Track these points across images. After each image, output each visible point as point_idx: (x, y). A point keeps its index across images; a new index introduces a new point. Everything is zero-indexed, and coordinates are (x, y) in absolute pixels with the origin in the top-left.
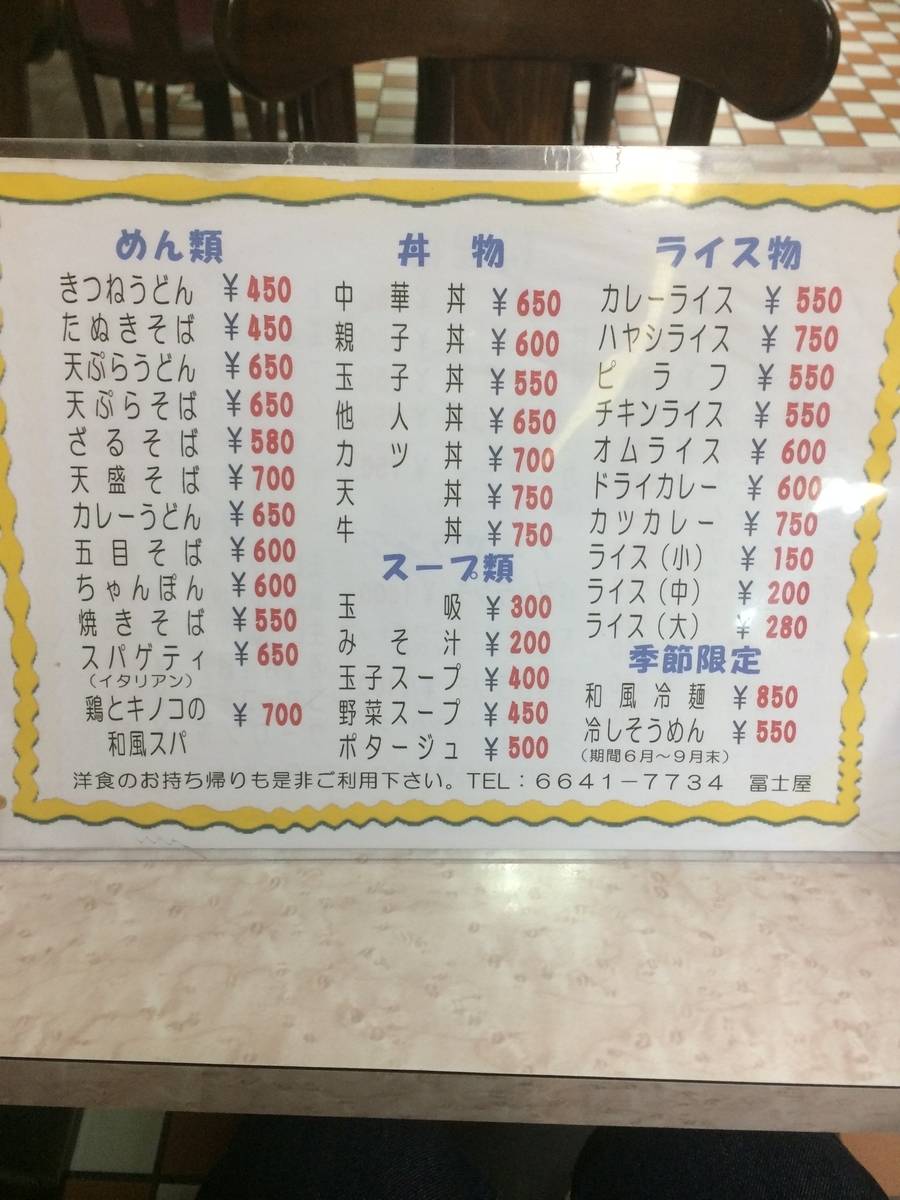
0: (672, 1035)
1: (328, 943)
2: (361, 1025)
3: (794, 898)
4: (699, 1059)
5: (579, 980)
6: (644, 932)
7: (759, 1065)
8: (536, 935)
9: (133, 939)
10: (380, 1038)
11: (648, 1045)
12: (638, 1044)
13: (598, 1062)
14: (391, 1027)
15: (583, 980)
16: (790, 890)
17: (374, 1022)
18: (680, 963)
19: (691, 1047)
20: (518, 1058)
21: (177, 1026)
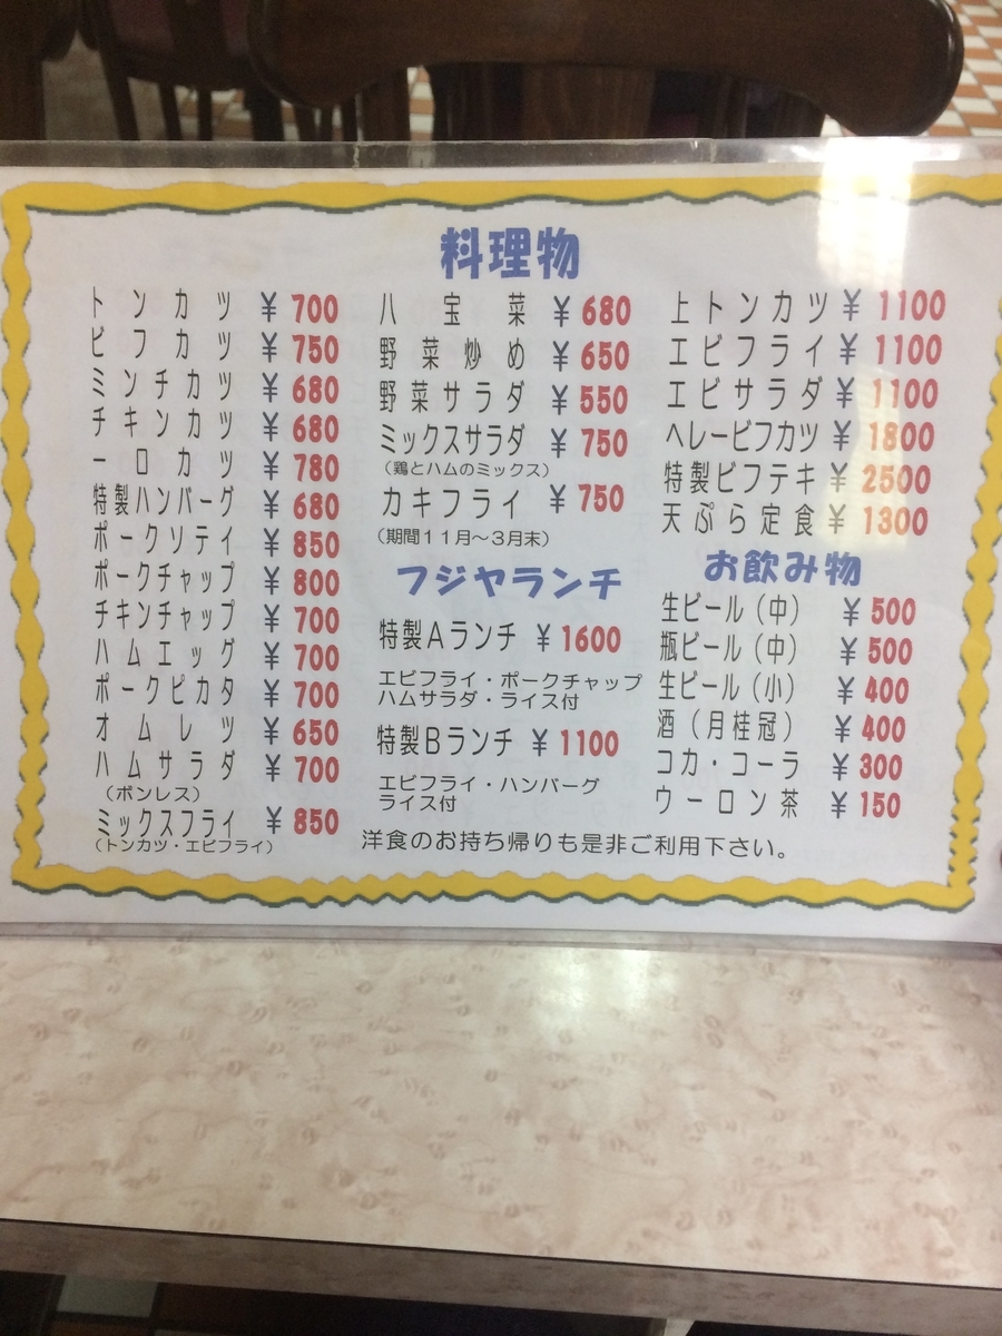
0: (720, 1215)
1: (318, 1088)
2: (351, 1190)
3: (873, 1053)
4: (750, 1245)
5: (613, 1144)
6: (693, 1088)
7: (824, 1255)
8: (565, 1086)
9: (90, 1076)
10: (373, 1206)
11: (691, 1226)
12: (678, 1224)
13: (630, 1245)
14: (385, 1194)
15: (618, 1143)
16: (870, 1043)
17: (367, 1187)
18: (732, 1127)
19: (742, 1230)
20: (535, 1237)
21: (133, 1184)
